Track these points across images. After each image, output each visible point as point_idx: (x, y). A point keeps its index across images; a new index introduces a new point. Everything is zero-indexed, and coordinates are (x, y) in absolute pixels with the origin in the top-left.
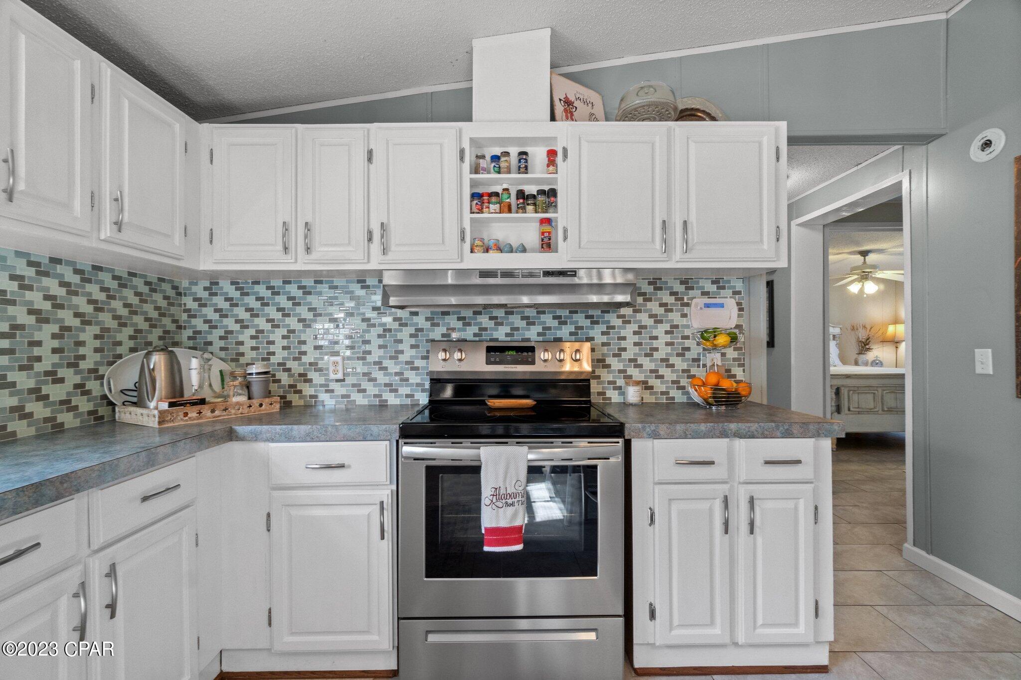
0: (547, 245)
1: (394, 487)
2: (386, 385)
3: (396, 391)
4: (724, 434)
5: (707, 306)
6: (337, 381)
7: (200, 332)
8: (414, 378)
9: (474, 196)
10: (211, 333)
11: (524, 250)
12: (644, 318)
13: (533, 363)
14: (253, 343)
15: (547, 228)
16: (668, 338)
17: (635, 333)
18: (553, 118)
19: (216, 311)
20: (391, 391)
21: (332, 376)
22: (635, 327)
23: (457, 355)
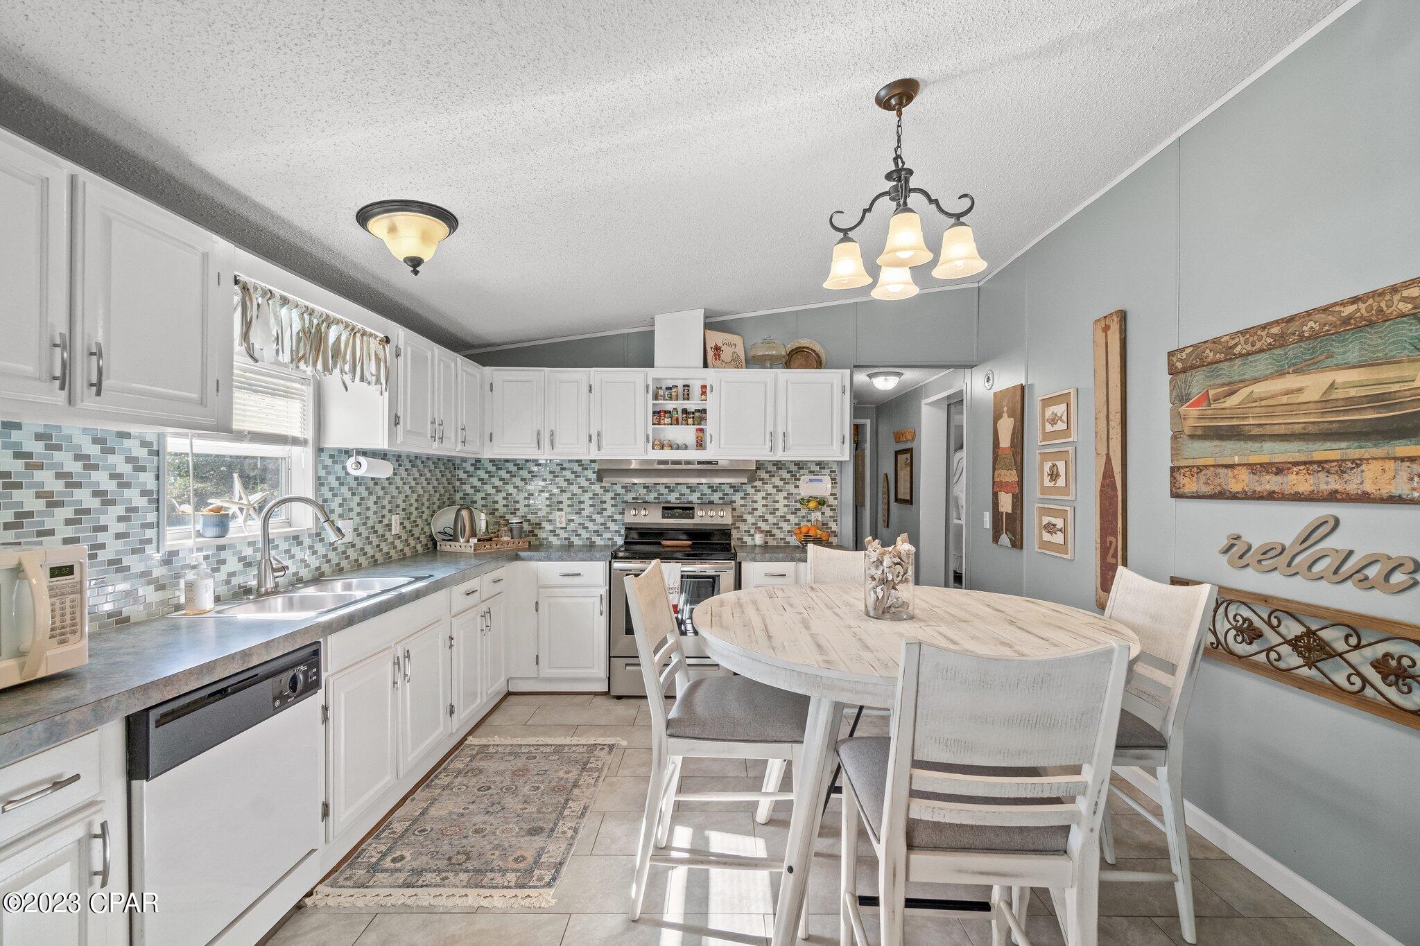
0: (700, 445)
1: (608, 588)
2: (594, 531)
3: (602, 535)
4: (792, 560)
5: (811, 481)
6: (562, 528)
7: (468, 494)
8: (613, 527)
9: (654, 413)
10: (476, 495)
11: (686, 447)
12: (769, 488)
13: (693, 518)
14: (505, 502)
15: (701, 435)
16: (786, 502)
17: (763, 498)
18: (706, 365)
19: (479, 480)
20: (598, 535)
21: (558, 525)
22: (763, 494)
23: (643, 512)
